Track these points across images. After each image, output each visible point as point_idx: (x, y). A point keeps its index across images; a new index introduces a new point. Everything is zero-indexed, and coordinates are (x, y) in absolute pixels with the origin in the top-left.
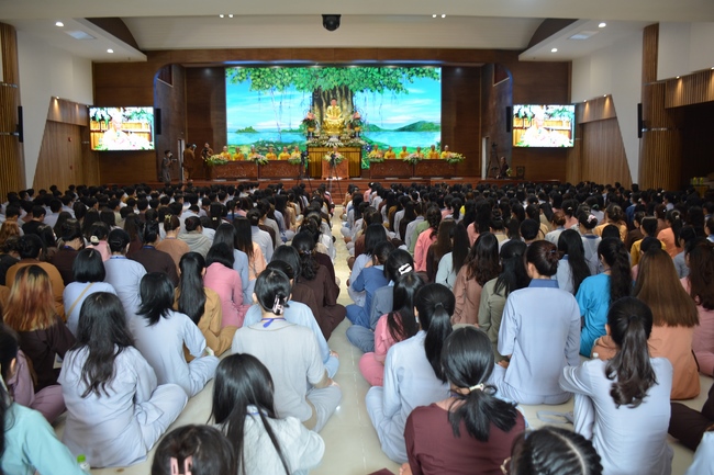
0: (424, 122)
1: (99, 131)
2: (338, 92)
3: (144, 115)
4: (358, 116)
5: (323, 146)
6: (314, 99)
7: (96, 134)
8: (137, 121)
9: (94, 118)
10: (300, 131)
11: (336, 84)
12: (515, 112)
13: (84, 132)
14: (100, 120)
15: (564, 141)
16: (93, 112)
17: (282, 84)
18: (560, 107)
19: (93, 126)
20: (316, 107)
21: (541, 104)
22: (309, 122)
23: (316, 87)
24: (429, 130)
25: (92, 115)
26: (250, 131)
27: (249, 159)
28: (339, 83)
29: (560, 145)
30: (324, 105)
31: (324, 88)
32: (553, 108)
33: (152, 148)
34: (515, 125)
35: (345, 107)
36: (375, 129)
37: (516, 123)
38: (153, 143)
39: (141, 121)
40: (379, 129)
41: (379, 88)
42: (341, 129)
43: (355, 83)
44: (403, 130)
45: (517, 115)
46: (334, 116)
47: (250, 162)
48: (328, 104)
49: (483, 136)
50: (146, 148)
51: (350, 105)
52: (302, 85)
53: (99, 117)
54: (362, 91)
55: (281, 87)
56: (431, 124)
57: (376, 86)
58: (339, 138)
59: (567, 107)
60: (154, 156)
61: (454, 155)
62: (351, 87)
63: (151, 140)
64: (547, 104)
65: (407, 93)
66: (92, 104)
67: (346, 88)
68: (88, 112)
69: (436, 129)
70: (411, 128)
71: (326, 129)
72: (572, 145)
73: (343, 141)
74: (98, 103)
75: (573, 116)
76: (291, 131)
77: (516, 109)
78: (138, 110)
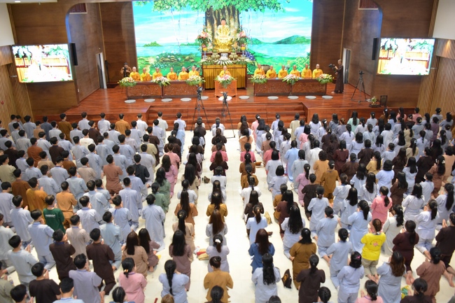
0: (297, 37)
1: (24, 67)
2: (226, 11)
3: (60, 51)
4: (243, 35)
5: (215, 64)
6: (206, 18)
7: (22, 69)
8: (55, 57)
9: (17, 55)
10: (196, 44)
11: (224, 4)
12: (382, 44)
13: (11, 68)
14: (23, 57)
15: (422, 70)
16: (15, 50)
17: (180, 5)
18: (421, 41)
19: (18, 62)
20: (208, 24)
21: (406, 38)
22: (203, 41)
23: (208, 7)
24: (301, 42)
25: (15, 52)
26: (154, 45)
27: (154, 80)
28: (228, 3)
29: (418, 74)
30: (215, 22)
31: (215, 8)
32: (416, 41)
33: (71, 79)
34: (380, 56)
35: (232, 24)
36: (257, 42)
37: (382, 54)
38: (71, 75)
39: (58, 56)
40: (260, 43)
41: (261, 7)
42: (229, 46)
43: (241, 3)
44: (280, 43)
45: (384, 47)
46: (224, 35)
47: (155, 84)
48: (219, 23)
49: (344, 46)
50: (66, 80)
51: (237, 22)
52: (196, 6)
53: (21, 54)
54: (247, 10)
55: (179, 7)
56: (303, 38)
57: (258, 6)
58: (228, 56)
59: (427, 40)
60: (73, 85)
61: (325, 76)
62: (237, 7)
63: (69, 73)
64: (410, 37)
65: (284, 11)
66: (14, 44)
67: (234, 8)
68: (12, 50)
69: (307, 41)
70: (287, 41)
71: (217, 46)
72: (427, 74)
73: (232, 59)
74: (19, 42)
75: (432, 49)
76: (188, 45)
77: (383, 41)
78: (55, 46)
